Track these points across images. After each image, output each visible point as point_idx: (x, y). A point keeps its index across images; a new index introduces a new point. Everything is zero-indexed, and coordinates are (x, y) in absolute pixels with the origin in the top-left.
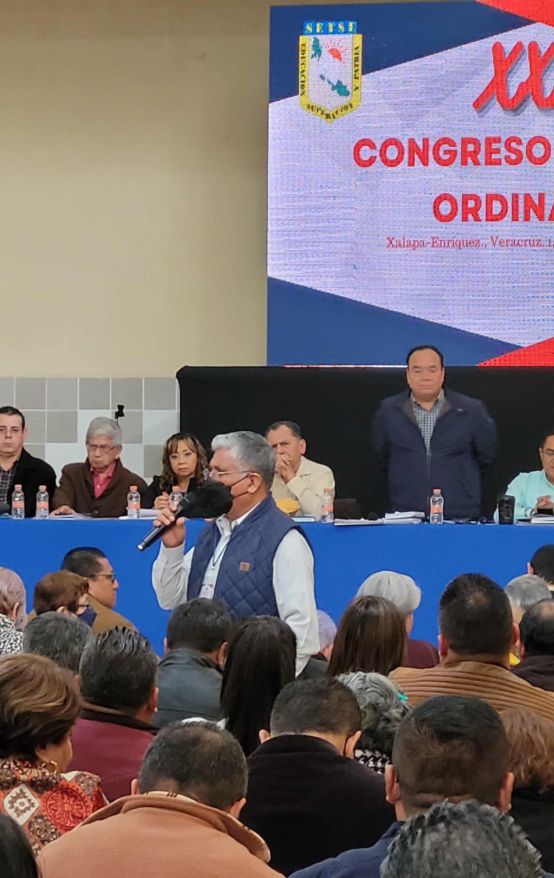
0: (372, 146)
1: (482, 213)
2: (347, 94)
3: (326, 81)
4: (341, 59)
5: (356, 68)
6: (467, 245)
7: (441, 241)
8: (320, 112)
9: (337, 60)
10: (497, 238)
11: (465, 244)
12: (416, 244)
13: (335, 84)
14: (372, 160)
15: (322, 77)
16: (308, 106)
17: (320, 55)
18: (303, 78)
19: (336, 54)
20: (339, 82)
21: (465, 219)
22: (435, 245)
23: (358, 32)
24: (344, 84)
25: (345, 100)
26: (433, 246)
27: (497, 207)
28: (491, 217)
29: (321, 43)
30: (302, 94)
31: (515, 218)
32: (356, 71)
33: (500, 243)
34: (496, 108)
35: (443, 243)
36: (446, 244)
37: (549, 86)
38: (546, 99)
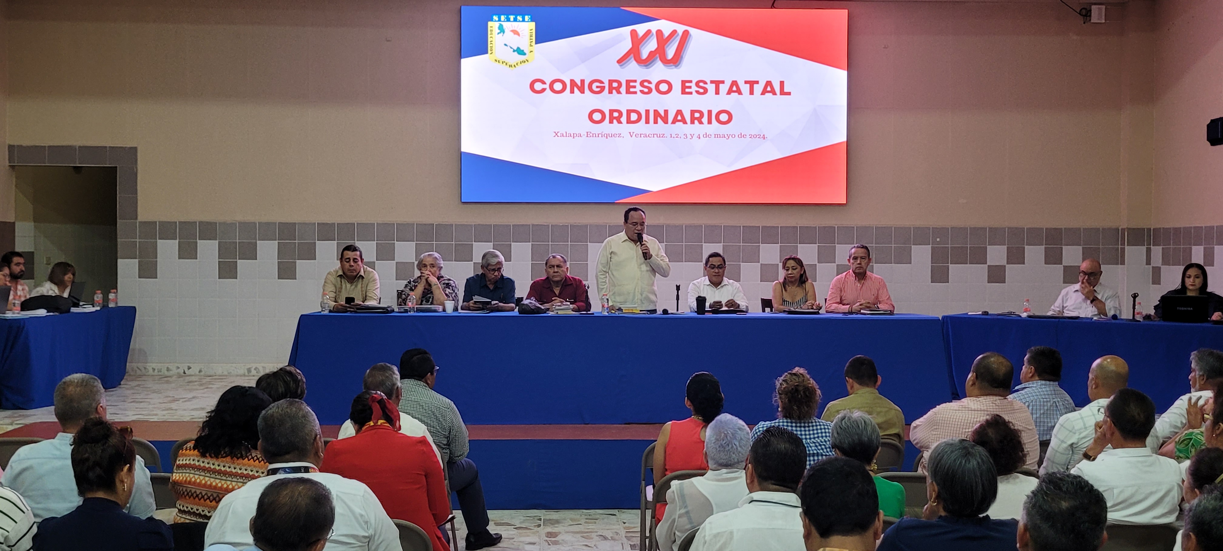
0: (544, 83)
1: (624, 119)
2: (525, 54)
3: (509, 47)
4: (519, 35)
5: (531, 40)
6: (612, 136)
7: (593, 134)
8: (505, 64)
9: (516, 36)
10: (633, 133)
11: (610, 135)
12: (575, 135)
13: (515, 49)
14: (544, 90)
15: (506, 45)
16: (496, 61)
17: (504, 33)
18: (491, 45)
19: (515, 32)
20: (518, 48)
21: (611, 122)
22: (588, 136)
23: (532, 21)
24: (522, 49)
25: (523, 58)
27: (634, 117)
28: (629, 121)
29: (504, 27)
30: (491, 54)
31: (647, 122)
32: (532, 42)
33: (636, 135)
34: (633, 64)
35: (594, 135)
36: (597, 135)
37: (670, 53)
38: (669, 60)
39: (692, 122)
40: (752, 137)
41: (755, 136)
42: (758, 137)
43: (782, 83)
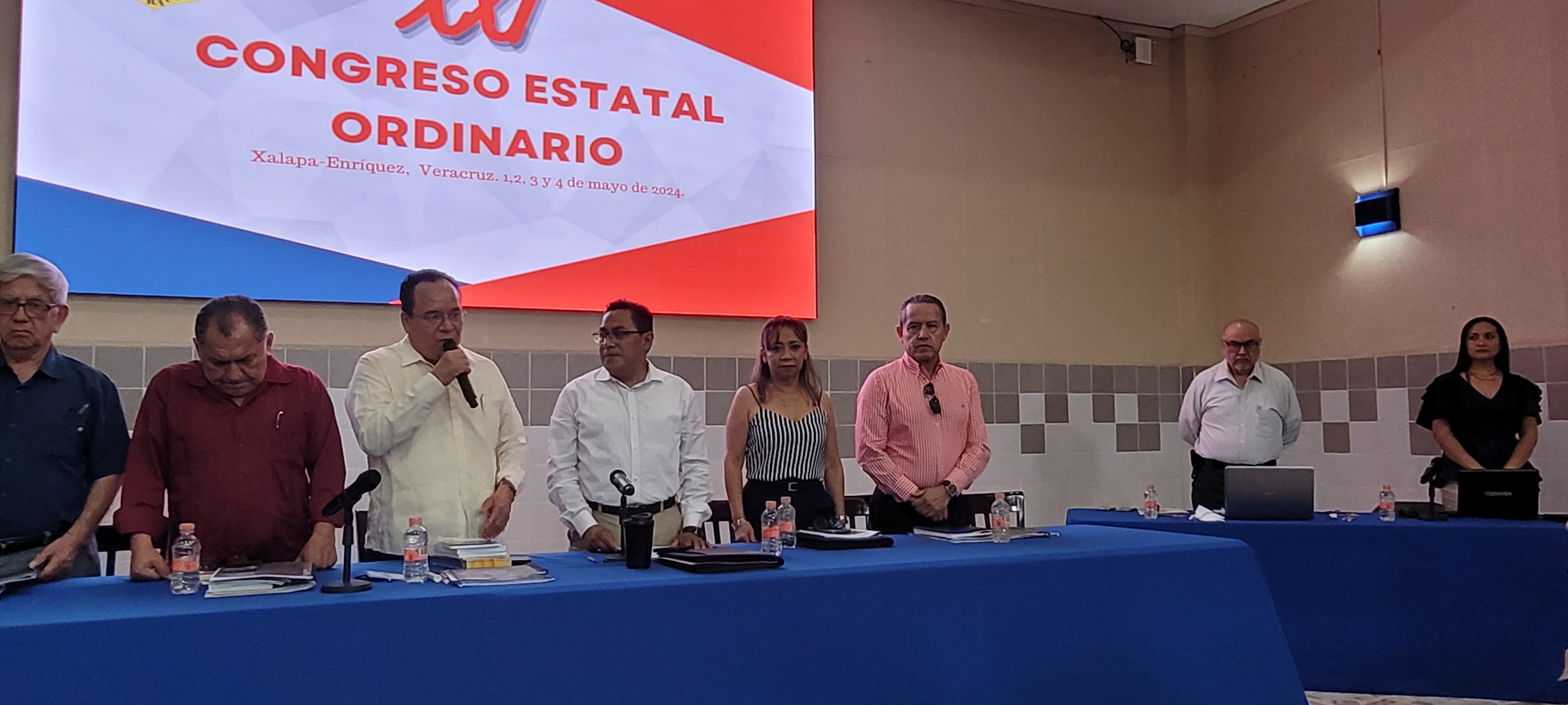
0: (230, 45)
1: (409, 137)
6: (383, 170)
7: (342, 163)
10: (430, 166)
11: (381, 168)
12: (302, 161)
14: (230, 61)
21: (382, 141)
22: (332, 165)
26: (330, 166)
27: (430, 135)
28: (420, 143)
31: (458, 147)
33: (435, 172)
34: (428, 33)
35: (345, 165)
36: (351, 166)
37: (505, 20)
38: (502, 34)
39: (547, 156)
40: (658, 192)
41: (663, 191)
42: (667, 192)
43: (708, 100)
